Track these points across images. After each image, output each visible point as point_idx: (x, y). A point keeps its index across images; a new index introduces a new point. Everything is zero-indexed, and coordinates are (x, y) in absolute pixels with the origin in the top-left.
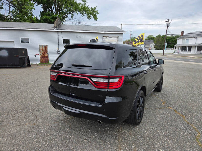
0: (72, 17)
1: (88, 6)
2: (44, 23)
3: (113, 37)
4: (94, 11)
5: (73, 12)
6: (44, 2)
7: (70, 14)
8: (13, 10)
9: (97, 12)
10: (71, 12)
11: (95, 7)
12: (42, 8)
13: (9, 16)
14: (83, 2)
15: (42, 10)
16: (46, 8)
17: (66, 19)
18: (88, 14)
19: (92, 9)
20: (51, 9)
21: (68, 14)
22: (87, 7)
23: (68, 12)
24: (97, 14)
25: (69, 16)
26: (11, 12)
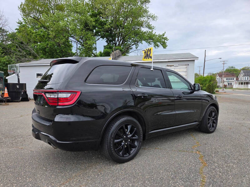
0: (137, 48)
1: (155, 33)
2: (105, 56)
3: (179, 65)
4: (163, 38)
5: (138, 42)
6: (107, 35)
7: (135, 45)
8: (79, 47)
9: (166, 39)
10: (136, 43)
11: (164, 33)
12: (106, 41)
13: (76, 53)
14: (150, 29)
15: (106, 44)
16: (110, 41)
17: (131, 51)
18: (155, 43)
19: (160, 36)
20: (115, 42)
21: (133, 45)
22: (154, 35)
23: (133, 43)
24: (166, 41)
25: (134, 47)
26: (79, 49)
